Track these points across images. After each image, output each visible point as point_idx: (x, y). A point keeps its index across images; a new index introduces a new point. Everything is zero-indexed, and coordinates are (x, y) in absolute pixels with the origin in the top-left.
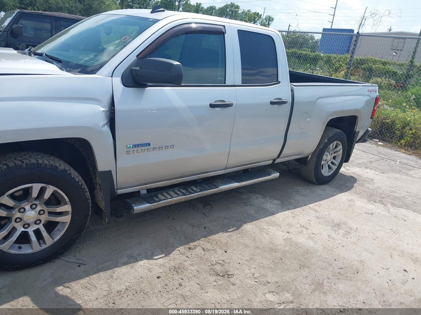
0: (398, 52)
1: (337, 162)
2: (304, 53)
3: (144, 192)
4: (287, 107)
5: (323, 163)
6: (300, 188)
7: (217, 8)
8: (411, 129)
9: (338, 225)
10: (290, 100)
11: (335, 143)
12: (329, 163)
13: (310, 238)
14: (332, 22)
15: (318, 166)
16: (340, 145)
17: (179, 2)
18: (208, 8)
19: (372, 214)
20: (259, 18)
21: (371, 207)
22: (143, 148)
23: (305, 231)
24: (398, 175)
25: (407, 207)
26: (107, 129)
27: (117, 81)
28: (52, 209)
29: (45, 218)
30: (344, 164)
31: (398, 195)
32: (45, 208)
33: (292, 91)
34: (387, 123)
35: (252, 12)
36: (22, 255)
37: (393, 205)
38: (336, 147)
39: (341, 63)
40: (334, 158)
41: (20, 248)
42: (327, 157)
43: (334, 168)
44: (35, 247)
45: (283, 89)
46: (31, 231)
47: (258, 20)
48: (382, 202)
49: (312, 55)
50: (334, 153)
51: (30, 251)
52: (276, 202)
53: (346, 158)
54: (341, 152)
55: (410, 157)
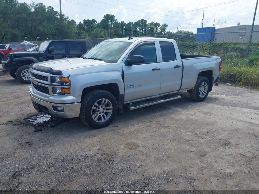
0: (243, 37)
1: (206, 91)
2: (188, 43)
3: (131, 104)
4: (181, 69)
5: (199, 91)
6: (190, 103)
7: (134, 23)
8: (244, 76)
9: (208, 113)
10: (182, 66)
11: (204, 82)
12: (203, 92)
13: (196, 117)
14: (203, 23)
15: (198, 94)
16: (206, 84)
17: (111, 22)
18: (128, 23)
19: (222, 109)
20: (159, 26)
21: (222, 107)
22: (132, 86)
23: (194, 115)
24: (236, 96)
25: (238, 106)
26: (122, 80)
27: (124, 64)
28: (107, 108)
29: (105, 111)
30: (210, 92)
31: (235, 103)
32: (105, 107)
33: (182, 62)
34: (232, 75)
35: (154, 23)
36: (99, 123)
37: (231, 106)
38: (204, 84)
39: (206, 48)
40: (204, 89)
41: (99, 121)
42: (201, 89)
43: (205, 94)
44: (103, 121)
45: (178, 61)
46: (101, 115)
47: (158, 27)
48: (226, 105)
49: (193, 44)
50: (204, 87)
51: (102, 122)
52: (181, 108)
53: (210, 89)
54: (207, 87)
55: (245, 89)
